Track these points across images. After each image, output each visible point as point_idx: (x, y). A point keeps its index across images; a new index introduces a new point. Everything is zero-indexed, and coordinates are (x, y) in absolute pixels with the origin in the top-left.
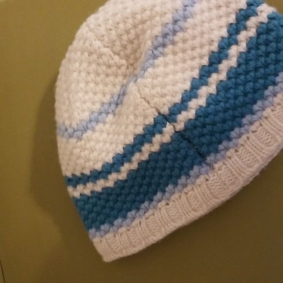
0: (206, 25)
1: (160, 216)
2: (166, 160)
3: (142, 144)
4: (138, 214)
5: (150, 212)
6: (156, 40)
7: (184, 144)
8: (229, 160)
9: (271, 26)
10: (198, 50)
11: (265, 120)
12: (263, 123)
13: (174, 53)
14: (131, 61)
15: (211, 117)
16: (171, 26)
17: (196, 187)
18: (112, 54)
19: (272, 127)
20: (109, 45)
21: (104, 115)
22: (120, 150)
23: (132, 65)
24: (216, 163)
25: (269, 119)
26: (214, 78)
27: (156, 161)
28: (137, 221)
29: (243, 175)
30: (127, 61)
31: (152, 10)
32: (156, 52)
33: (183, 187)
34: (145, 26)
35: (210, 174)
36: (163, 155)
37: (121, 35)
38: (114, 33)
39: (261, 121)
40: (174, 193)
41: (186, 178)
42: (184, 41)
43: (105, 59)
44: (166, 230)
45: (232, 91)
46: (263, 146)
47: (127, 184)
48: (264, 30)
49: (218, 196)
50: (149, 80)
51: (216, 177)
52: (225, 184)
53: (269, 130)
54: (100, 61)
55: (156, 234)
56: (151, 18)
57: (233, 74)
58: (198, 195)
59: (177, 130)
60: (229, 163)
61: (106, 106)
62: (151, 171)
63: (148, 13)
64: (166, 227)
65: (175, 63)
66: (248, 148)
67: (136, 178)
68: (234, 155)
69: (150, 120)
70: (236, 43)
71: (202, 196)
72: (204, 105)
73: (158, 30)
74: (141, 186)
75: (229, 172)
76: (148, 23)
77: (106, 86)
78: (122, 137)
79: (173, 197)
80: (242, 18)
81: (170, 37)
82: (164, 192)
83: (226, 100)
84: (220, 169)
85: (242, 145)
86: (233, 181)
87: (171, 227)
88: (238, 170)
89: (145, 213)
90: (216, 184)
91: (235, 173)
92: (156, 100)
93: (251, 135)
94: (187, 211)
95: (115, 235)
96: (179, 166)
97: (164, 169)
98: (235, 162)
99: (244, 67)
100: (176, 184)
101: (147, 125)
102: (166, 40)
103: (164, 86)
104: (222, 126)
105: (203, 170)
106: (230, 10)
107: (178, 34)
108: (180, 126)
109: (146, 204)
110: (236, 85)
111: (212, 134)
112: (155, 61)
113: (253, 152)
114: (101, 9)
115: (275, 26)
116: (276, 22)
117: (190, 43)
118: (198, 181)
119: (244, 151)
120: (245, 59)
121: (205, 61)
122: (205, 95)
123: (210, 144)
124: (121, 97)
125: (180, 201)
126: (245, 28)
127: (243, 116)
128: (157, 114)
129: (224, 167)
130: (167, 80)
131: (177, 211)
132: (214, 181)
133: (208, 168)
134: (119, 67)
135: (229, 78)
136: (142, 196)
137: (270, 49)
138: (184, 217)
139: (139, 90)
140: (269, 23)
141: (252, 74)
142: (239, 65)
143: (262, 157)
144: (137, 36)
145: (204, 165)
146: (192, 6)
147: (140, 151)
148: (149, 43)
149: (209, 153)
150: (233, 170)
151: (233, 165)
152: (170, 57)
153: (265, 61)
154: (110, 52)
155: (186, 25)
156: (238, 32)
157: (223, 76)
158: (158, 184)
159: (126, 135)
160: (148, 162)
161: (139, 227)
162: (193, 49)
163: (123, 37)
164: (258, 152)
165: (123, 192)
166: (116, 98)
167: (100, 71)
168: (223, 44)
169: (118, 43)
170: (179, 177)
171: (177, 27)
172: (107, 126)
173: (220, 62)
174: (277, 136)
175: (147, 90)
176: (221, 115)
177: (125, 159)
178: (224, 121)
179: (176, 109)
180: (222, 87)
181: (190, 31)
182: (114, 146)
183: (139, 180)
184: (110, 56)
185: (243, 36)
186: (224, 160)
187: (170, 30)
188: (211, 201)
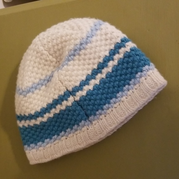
0: (98, 48)
1: (61, 145)
2: (68, 115)
3: (57, 104)
4: (50, 141)
5: (57, 141)
6: (70, 52)
7: (79, 108)
8: (101, 120)
9: (131, 54)
10: (92, 60)
11: (122, 103)
12: (120, 104)
13: (79, 60)
14: (58, 60)
15: (94, 96)
16: (78, 46)
17: (82, 132)
18: (49, 55)
19: (125, 107)
20: (47, 50)
21: (40, 86)
22: (45, 105)
23: (58, 62)
24: (94, 121)
25: (124, 102)
26: (99, 76)
27: (63, 115)
28: (49, 145)
29: (106, 129)
30: (56, 59)
31: (71, 36)
32: (70, 58)
33: (75, 131)
34: (66, 44)
35: (90, 126)
36: (67, 112)
37: (54, 46)
38: (50, 44)
40: (70, 133)
41: (77, 127)
42: (85, 55)
43: (44, 56)
44: (63, 152)
45: (107, 84)
46: (118, 116)
47: (46, 124)
48: (127, 56)
49: (92, 139)
50: (64, 72)
51: (93, 128)
52: (97, 133)
53: (123, 108)
54: (42, 57)
55: (58, 153)
56: (70, 40)
57: (109, 76)
58: (82, 136)
59: (75, 100)
61: (42, 81)
62: (60, 119)
63: (69, 37)
64: (63, 151)
65: (79, 65)
66: (111, 116)
67: (52, 121)
68: (104, 118)
69: (62, 93)
70: (113, 60)
71: (84, 137)
72: (92, 89)
73: (72, 47)
74: (54, 126)
75: (100, 127)
76: (68, 42)
77: (44, 71)
78: (47, 99)
79: (70, 135)
80: (117, 47)
81: (78, 52)
82: (65, 132)
83: (104, 88)
84: (95, 124)
85: (109, 114)
86: (101, 132)
87: (66, 151)
88: (104, 127)
89: (54, 141)
90: (92, 132)
91: (102, 128)
92: (66, 83)
93: (114, 109)
94: (75, 144)
95: (37, 151)
96: (74, 119)
97: (67, 119)
98: (103, 122)
99: (115, 73)
100: (72, 129)
101: (60, 95)
102: (76, 53)
103: (71, 76)
104: (100, 102)
105: (86, 123)
106: (112, 42)
107: (82, 50)
108: (77, 98)
109: (56, 136)
110: (110, 82)
111: (94, 105)
112: (69, 62)
113: (113, 119)
114: (48, 30)
115: (133, 55)
116: (133, 52)
117: (88, 56)
118: (83, 129)
119: (109, 117)
120: (116, 69)
121: (95, 67)
122: (93, 84)
123: (92, 110)
124: (51, 78)
125: (73, 138)
126: (118, 53)
127: (111, 98)
128: (66, 90)
129: (98, 123)
130: (73, 73)
131: (70, 143)
132: (91, 130)
133: (89, 123)
134: (52, 62)
135: (107, 77)
136: (54, 132)
137: (129, 66)
138: (73, 147)
139: (58, 76)
140: (130, 52)
141: (119, 77)
142: (113, 71)
143: (117, 122)
144: (62, 48)
145: (87, 121)
146: (91, 37)
147: (55, 108)
148: (67, 53)
149: (91, 115)
150: (102, 126)
151: (102, 123)
152: (77, 61)
153: (126, 72)
154: (48, 54)
155: (87, 47)
156: (114, 54)
157: (104, 76)
158: (63, 127)
159: (49, 98)
160: (59, 114)
161: (50, 149)
162: (90, 59)
163: (55, 47)
164: (116, 119)
165: (44, 128)
166: (48, 78)
167: (41, 62)
168: (106, 60)
169: (52, 50)
170: (74, 125)
171: (82, 47)
172: (41, 92)
173: (103, 68)
174: (126, 112)
175: (62, 77)
176: (100, 96)
177: (47, 111)
178: (101, 99)
179: (76, 89)
180: (103, 81)
181: (88, 50)
182: (42, 103)
183: (53, 123)
184: (47, 55)
185: (117, 57)
186: (98, 120)
187: (78, 48)
188: (88, 141)
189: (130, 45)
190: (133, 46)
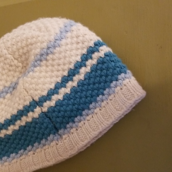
0: (68, 52)
1: (28, 160)
2: (35, 128)
3: (22, 116)
4: (16, 156)
5: (23, 156)
6: (37, 56)
7: (47, 120)
8: (72, 134)
9: (105, 60)
10: (62, 66)
11: (95, 115)
12: (94, 116)
13: (47, 66)
14: (25, 65)
15: (64, 107)
16: (45, 50)
17: (51, 147)
18: (13, 59)
19: (98, 120)
20: (12, 53)
21: (4, 94)
22: (9, 117)
24: (64, 135)
25: (98, 115)
26: (70, 84)
27: (30, 127)
28: (15, 160)
29: (78, 145)
30: (22, 64)
31: (37, 38)
32: (36, 63)
33: (44, 146)
34: (32, 47)
35: (59, 141)
36: (33, 124)
37: (19, 49)
38: (15, 47)
39: (93, 115)
40: (38, 148)
41: (46, 141)
42: (53, 60)
43: (8, 61)
44: (30, 169)
45: (79, 94)
46: (91, 130)
47: (11, 138)
48: (101, 62)
49: (62, 155)
50: (30, 79)
51: (62, 143)
52: (67, 149)
53: (96, 121)
54: (6, 62)
55: (24, 170)
56: (36, 43)
57: (81, 84)
58: (51, 152)
59: (43, 112)
60: (71, 136)
61: (7, 89)
62: (27, 132)
63: (35, 39)
64: (30, 167)
65: (46, 72)
66: (83, 130)
67: (18, 134)
68: (75, 132)
69: (27, 103)
70: (85, 66)
71: (53, 153)
72: (62, 99)
73: (38, 51)
74: (20, 140)
75: (70, 142)
76: (34, 45)
77: (9, 77)
78: (11, 109)
79: (37, 150)
80: (90, 52)
81: (45, 56)
82: (33, 146)
83: (75, 98)
84: (65, 139)
85: (81, 127)
86: (72, 148)
87: (33, 168)
88: (75, 142)
89: (20, 156)
90: (61, 148)
91: (73, 143)
92: (32, 91)
93: (86, 122)
94: (44, 161)
95: (2, 166)
96: (42, 133)
97: (34, 133)
98: (74, 137)
99: (87, 81)
100: (40, 143)
101: (25, 105)
102: (42, 58)
103: (37, 84)
104: (70, 114)
105: (55, 138)
106: (84, 46)
107: (49, 55)
108: (45, 109)
109: (22, 151)
110: (82, 91)
111: (64, 117)
112: (35, 68)
113: (85, 133)
115: (108, 61)
116: (108, 58)
117: (57, 61)
118: (52, 144)
119: (81, 131)
120: (88, 76)
121: (66, 73)
122: (63, 93)
123: (62, 123)
124: (16, 85)
125: (41, 153)
126: (91, 58)
127: (83, 110)
128: (32, 100)
129: (68, 138)
130: (40, 81)
131: (38, 159)
132: (61, 146)
133: (59, 137)
134: (17, 67)
135: (78, 86)
136: (20, 146)
137: (103, 74)
138: (41, 164)
139: (23, 84)
140: (104, 57)
141: (91, 86)
142: (85, 79)
143: (90, 137)
144: (28, 52)
145: (56, 135)
146: (60, 40)
147: (20, 119)
148: (33, 57)
149: (61, 128)
150: (72, 141)
151: (73, 138)
152: (44, 68)
153: (100, 80)
154: (12, 58)
155: (55, 51)
156: (87, 60)
157: (75, 84)
158: (30, 141)
159: (13, 109)
160: (25, 126)
161: (16, 164)
162: (59, 65)
163: (20, 50)
164: (88, 133)
165: (9, 141)
166: (13, 85)
167: (5, 67)
168: (77, 66)
169: (17, 53)
170: (41, 139)
171: (49, 52)
172: (6, 100)
173: (74, 75)
174: (100, 126)
175: (27, 85)
176: (71, 106)
177: (11, 123)
178: (72, 111)
179: (43, 99)
180: (74, 90)
181: (57, 55)
182: (6, 113)
183: (19, 136)
184: (12, 60)
185: (90, 63)
186: (69, 134)
187: (44, 52)
188: (58, 157)
189: (105, 50)
190: (107, 51)
